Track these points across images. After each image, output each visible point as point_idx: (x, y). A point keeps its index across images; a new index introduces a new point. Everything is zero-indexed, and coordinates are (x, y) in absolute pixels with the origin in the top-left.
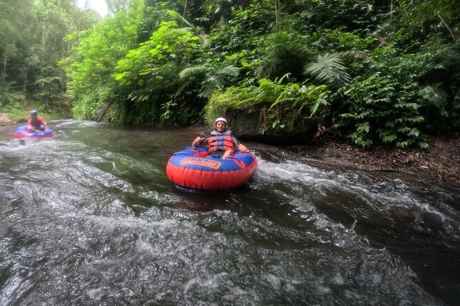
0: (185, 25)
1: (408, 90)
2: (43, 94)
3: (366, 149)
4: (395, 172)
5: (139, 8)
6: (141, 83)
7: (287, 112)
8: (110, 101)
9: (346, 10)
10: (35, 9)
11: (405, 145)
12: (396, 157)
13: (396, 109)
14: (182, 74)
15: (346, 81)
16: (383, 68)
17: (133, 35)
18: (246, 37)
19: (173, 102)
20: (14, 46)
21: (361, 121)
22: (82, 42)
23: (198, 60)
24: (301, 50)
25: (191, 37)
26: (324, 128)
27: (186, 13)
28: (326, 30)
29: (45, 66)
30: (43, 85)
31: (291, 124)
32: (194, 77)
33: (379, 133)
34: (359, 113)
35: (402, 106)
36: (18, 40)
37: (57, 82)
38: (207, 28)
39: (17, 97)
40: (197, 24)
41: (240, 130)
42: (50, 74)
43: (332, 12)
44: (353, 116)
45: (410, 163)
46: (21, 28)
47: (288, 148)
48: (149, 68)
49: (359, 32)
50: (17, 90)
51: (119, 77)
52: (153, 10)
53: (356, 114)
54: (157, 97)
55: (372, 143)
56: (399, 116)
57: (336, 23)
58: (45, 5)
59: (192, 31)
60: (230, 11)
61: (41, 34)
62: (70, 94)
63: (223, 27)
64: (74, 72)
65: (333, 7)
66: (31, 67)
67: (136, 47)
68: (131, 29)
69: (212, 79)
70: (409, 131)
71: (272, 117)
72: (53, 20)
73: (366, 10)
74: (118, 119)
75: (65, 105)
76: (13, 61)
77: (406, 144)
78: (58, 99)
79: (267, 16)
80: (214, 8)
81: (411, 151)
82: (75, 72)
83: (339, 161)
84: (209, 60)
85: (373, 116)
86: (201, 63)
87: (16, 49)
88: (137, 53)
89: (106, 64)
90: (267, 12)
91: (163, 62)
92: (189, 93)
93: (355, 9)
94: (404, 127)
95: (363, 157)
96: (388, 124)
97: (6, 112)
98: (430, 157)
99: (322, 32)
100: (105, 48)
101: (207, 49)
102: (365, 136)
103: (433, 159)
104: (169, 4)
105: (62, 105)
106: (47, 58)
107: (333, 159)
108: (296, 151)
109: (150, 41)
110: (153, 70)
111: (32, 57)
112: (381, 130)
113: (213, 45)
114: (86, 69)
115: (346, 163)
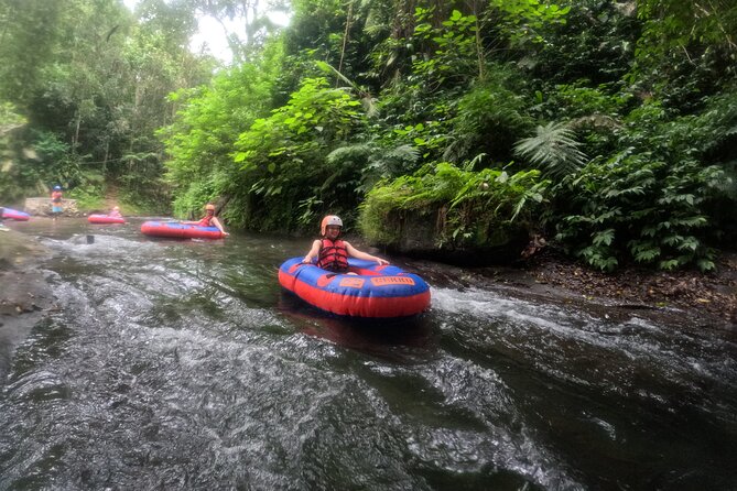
0: (342, 84)
1: (680, 175)
2: (130, 177)
3: (608, 273)
4: (649, 308)
5: (276, 58)
6: (272, 167)
7: (479, 213)
8: (228, 193)
9: (588, 52)
10: (126, 51)
11: (673, 266)
12: (655, 285)
13: (661, 207)
14: (332, 157)
15: (578, 164)
16: (642, 140)
17: (265, 97)
18: (434, 101)
19: (318, 199)
20: (92, 103)
21: (602, 227)
22: (191, 105)
23: (358, 136)
24: (511, 119)
25: (348, 101)
26: (542, 240)
27: (344, 66)
28: (558, 86)
29: (136, 136)
30: (132, 163)
31: (482, 232)
32: (350, 163)
33: (631, 247)
34: (598, 214)
35: (669, 201)
36: (100, 96)
37: (154, 160)
38: (376, 87)
39: (92, 177)
40: (360, 81)
41: (409, 242)
42: (143, 148)
43: (567, 58)
44: (588, 220)
45: (678, 294)
46: (104, 78)
47: (479, 270)
48: (285, 145)
49: (609, 87)
50: (93, 167)
51: (239, 157)
52: (296, 60)
53: (593, 217)
54: (296, 190)
55: (616, 263)
56: (665, 217)
57: (573, 75)
58: (142, 46)
59: (353, 92)
60: (410, 61)
61: (134, 88)
62: (169, 178)
63: (398, 86)
64: (177, 148)
65: (568, 50)
66: (116, 135)
67: (267, 115)
68: (262, 88)
69: (377, 165)
70: (681, 242)
71: (454, 221)
72: (152, 69)
73: (620, 50)
74: (239, 221)
75: (162, 196)
76: (89, 125)
77: (675, 263)
78: (154, 187)
79: (466, 69)
80: (385, 58)
81: (683, 275)
82: (179, 146)
83: (556, 291)
84: (377, 136)
85: (621, 219)
86: (364, 141)
87: (95, 108)
88: (266, 123)
89: (224, 138)
90: (465, 62)
91: (307, 137)
92: (341, 185)
93: (603, 50)
94: (673, 235)
95: (599, 285)
96: (646, 232)
97: (73, 197)
98: (715, 284)
99: (551, 89)
100: (223, 115)
101: (374, 120)
102: (607, 252)
103: (720, 287)
104: (319, 52)
105: (159, 195)
106: (140, 125)
107: (547, 288)
108: (491, 276)
109: (287, 107)
110: (289, 149)
111: (118, 122)
112: (634, 242)
113: (383, 114)
114: (194, 143)
115: (568, 294)
